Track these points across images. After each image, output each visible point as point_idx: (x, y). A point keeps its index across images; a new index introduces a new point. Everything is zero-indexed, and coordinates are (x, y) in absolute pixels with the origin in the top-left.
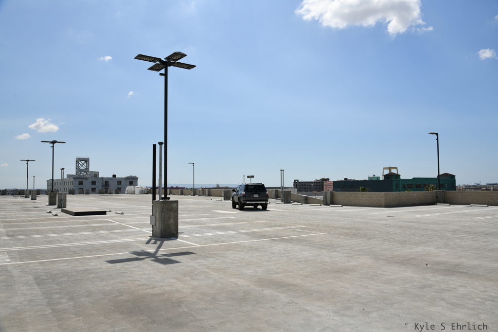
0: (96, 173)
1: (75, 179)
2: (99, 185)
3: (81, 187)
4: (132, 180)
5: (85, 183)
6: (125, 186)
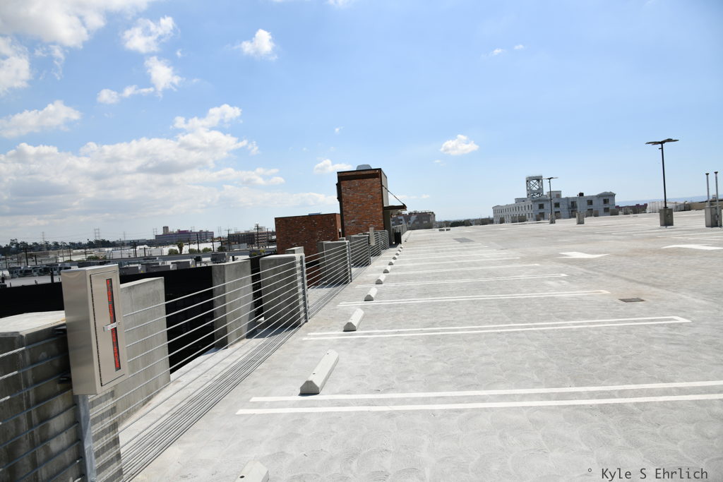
0: (558, 193)
1: (534, 201)
2: (564, 208)
3: (542, 211)
4: (607, 198)
5: (547, 206)
6: (599, 205)
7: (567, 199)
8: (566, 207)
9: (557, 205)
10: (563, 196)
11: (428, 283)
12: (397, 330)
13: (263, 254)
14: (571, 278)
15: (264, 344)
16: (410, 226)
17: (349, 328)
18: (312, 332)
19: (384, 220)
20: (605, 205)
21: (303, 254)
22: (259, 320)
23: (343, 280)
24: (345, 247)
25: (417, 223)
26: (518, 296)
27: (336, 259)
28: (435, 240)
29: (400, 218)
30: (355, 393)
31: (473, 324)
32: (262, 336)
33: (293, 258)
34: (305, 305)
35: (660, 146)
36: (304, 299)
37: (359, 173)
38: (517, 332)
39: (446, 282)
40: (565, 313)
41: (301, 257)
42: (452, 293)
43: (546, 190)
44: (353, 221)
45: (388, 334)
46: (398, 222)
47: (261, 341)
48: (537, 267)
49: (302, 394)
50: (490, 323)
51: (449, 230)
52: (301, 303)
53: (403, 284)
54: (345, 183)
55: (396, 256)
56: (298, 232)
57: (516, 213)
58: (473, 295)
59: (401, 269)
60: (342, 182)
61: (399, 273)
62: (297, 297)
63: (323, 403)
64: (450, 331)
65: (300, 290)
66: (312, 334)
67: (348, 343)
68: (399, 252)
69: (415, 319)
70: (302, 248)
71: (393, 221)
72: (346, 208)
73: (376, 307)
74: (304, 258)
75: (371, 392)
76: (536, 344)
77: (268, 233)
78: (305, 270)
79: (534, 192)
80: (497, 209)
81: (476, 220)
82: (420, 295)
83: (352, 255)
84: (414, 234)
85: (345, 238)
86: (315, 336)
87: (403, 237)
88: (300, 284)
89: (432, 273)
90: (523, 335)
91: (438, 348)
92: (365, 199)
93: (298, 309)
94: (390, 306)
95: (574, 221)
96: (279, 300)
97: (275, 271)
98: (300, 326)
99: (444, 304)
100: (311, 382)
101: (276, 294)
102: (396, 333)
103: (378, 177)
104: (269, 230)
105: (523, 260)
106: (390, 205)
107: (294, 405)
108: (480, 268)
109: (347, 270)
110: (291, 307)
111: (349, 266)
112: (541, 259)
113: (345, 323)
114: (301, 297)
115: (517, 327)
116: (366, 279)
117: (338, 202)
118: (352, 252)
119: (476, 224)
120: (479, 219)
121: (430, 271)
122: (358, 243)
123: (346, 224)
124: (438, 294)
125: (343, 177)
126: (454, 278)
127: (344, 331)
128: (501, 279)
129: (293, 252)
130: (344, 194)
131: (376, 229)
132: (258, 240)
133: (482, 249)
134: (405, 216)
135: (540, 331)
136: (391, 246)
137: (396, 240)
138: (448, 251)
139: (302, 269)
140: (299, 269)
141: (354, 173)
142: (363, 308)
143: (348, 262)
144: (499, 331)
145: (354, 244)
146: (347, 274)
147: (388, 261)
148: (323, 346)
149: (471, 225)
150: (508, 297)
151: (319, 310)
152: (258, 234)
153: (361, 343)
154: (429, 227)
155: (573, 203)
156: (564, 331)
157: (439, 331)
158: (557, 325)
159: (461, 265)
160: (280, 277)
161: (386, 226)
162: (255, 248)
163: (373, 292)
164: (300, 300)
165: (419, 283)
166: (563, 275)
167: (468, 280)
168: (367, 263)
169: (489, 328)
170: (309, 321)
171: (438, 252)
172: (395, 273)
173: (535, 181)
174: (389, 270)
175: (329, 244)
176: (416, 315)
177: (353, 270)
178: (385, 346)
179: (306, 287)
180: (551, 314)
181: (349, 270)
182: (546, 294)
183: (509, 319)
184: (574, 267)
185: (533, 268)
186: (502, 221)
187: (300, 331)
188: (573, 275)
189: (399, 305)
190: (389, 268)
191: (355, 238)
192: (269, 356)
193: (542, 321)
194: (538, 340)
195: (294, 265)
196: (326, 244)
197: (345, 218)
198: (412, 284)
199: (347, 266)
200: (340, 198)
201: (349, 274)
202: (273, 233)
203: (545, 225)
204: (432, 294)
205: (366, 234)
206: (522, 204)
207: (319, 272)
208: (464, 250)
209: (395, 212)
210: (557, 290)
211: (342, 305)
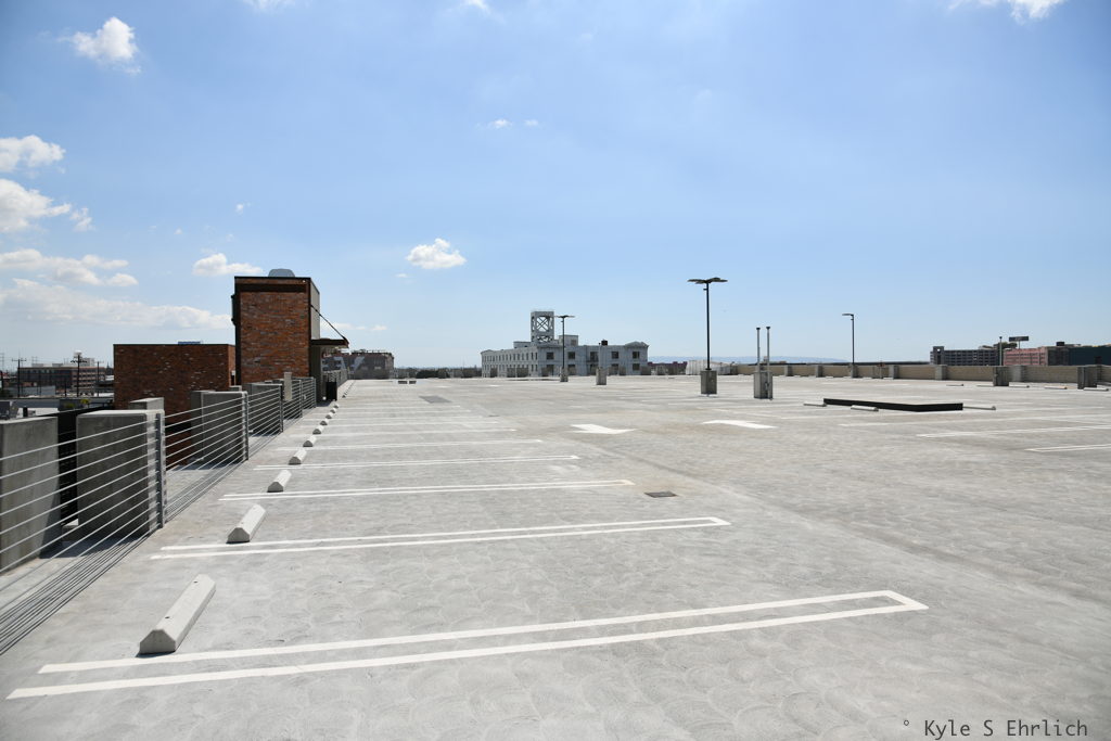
1: (541, 348)
2: (580, 359)
3: (550, 362)
4: (638, 350)
5: (558, 356)
6: (626, 360)
7: (586, 347)
8: (583, 358)
9: (572, 355)
10: (581, 343)
11: (375, 464)
12: (319, 540)
13: (86, 407)
14: (584, 462)
15: (76, 568)
16: (352, 372)
17: (238, 538)
18: (171, 545)
19: (310, 361)
20: (633, 360)
21: (162, 411)
22: (69, 524)
23: (234, 456)
24: (240, 402)
25: (365, 368)
26: (510, 487)
27: (222, 421)
28: (391, 397)
29: (336, 359)
30: (241, 647)
31: (442, 530)
32: (73, 553)
33: (143, 418)
34: (159, 498)
35: (705, 285)
36: (159, 488)
37: (271, 282)
38: (506, 541)
39: (403, 463)
40: (574, 513)
41: (158, 416)
42: (411, 481)
43: (557, 333)
44: (257, 359)
45: (305, 546)
46: (334, 365)
47: (70, 562)
48: (539, 444)
49: (143, 654)
50: (466, 528)
51: (414, 382)
52: (153, 494)
53: (335, 465)
54: (248, 296)
55: (327, 420)
56: (156, 372)
57: (515, 364)
58: (442, 484)
59: (333, 441)
60: (242, 294)
61: (329, 448)
62: (145, 484)
63: (182, 668)
64: (405, 541)
65: (152, 473)
66: (169, 548)
67: (234, 562)
68: (331, 414)
69: (350, 523)
70: (161, 400)
71: (326, 362)
72: (245, 337)
73: (288, 503)
74: (163, 418)
75: (269, 644)
76: (531, 558)
77: (99, 369)
78: (163, 438)
79: (541, 334)
80: (487, 356)
81: (456, 370)
82: (361, 484)
83: (252, 416)
84: (358, 386)
85: (240, 387)
86: (174, 552)
87: (340, 391)
88: (152, 462)
89: (383, 449)
90: (514, 546)
91: (383, 567)
92: (279, 326)
93: (146, 506)
94: (310, 501)
95: (593, 379)
96: (111, 489)
97: (106, 439)
98: (148, 535)
99: (398, 498)
100: (161, 633)
101: (104, 479)
102: (318, 545)
103: (304, 291)
104: (101, 365)
105: (520, 433)
106: (323, 335)
107: (127, 674)
108: (458, 443)
109: (240, 440)
110: (132, 502)
111: (244, 433)
112: (544, 432)
113: (230, 529)
114: (152, 484)
115: (506, 533)
116: (273, 455)
117: (234, 327)
118: (252, 410)
119: (455, 376)
120: (461, 369)
121: (378, 446)
122: (262, 395)
123: (244, 363)
124: (391, 482)
125: (244, 286)
126: (417, 457)
127: (229, 543)
128: (486, 460)
129: (144, 406)
130: (244, 314)
131: (295, 374)
132: (78, 381)
133: (462, 414)
134: (346, 356)
135: (538, 539)
136: (320, 403)
137: (328, 393)
138: (411, 415)
139: (158, 435)
140: (152, 435)
141: (265, 282)
142: (264, 504)
143: (244, 427)
144: (479, 539)
145: (256, 397)
146: (240, 446)
147: (314, 427)
148: (188, 568)
149: (448, 376)
150: (495, 488)
151: (187, 506)
152: (79, 370)
153: (256, 562)
154: (384, 376)
155: (592, 354)
156: (570, 538)
157: (387, 541)
158: (561, 531)
159: (429, 438)
160: (115, 449)
161: (313, 371)
162: (72, 395)
163: (283, 478)
164: (152, 489)
165: (361, 465)
166: (574, 457)
167: (438, 462)
168: (276, 430)
169: (464, 536)
170: (165, 526)
171: (394, 416)
172: (323, 448)
173: (543, 318)
174: (313, 442)
175: (212, 395)
176: (352, 515)
177: (252, 440)
178: (298, 567)
179: (164, 467)
180: (555, 514)
181: (244, 440)
182: (549, 485)
183: (495, 522)
184: (589, 446)
185: (535, 445)
186: (493, 374)
187: (147, 543)
188: (587, 458)
189: (325, 500)
190: (313, 439)
191: (259, 387)
192: (82, 589)
193: (541, 524)
194: (534, 552)
195: (142, 429)
196: (205, 396)
197: (243, 353)
198: (350, 465)
199: (240, 433)
200: (236, 320)
201: (244, 446)
202: (108, 371)
203: (553, 384)
204: (381, 483)
205: (278, 382)
206: (524, 351)
207: (191, 441)
208: (434, 415)
209: (329, 349)
210: (565, 478)
211: (227, 498)
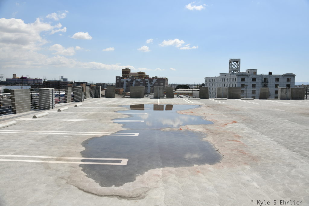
0: (255, 71)
1: (238, 76)
3: (243, 83)
4: (290, 77)
6: (283, 82)
7: (262, 75)
8: (260, 81)
9: (254, 79)
20: (286, 82)
25: (157, 84)
29: (146, 80)
57: (222, 83)
79: (234, 70)
80: (208, 79)
155: (265, 79)
206: (228, 77)
